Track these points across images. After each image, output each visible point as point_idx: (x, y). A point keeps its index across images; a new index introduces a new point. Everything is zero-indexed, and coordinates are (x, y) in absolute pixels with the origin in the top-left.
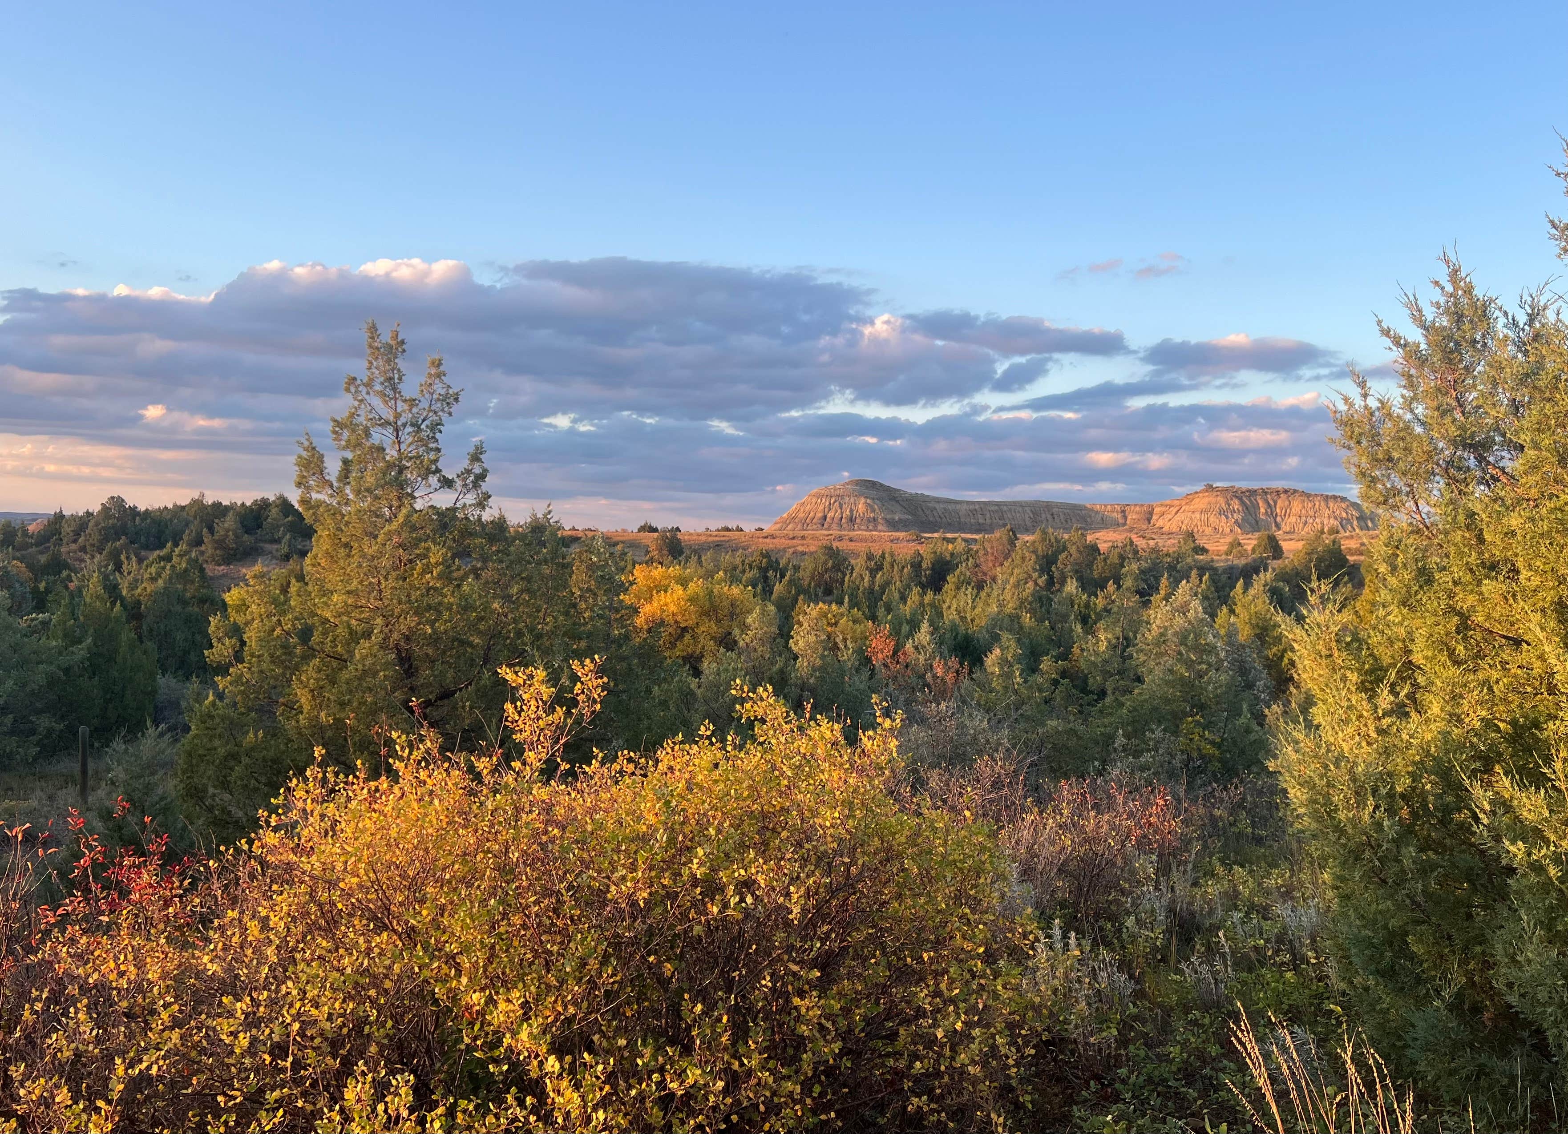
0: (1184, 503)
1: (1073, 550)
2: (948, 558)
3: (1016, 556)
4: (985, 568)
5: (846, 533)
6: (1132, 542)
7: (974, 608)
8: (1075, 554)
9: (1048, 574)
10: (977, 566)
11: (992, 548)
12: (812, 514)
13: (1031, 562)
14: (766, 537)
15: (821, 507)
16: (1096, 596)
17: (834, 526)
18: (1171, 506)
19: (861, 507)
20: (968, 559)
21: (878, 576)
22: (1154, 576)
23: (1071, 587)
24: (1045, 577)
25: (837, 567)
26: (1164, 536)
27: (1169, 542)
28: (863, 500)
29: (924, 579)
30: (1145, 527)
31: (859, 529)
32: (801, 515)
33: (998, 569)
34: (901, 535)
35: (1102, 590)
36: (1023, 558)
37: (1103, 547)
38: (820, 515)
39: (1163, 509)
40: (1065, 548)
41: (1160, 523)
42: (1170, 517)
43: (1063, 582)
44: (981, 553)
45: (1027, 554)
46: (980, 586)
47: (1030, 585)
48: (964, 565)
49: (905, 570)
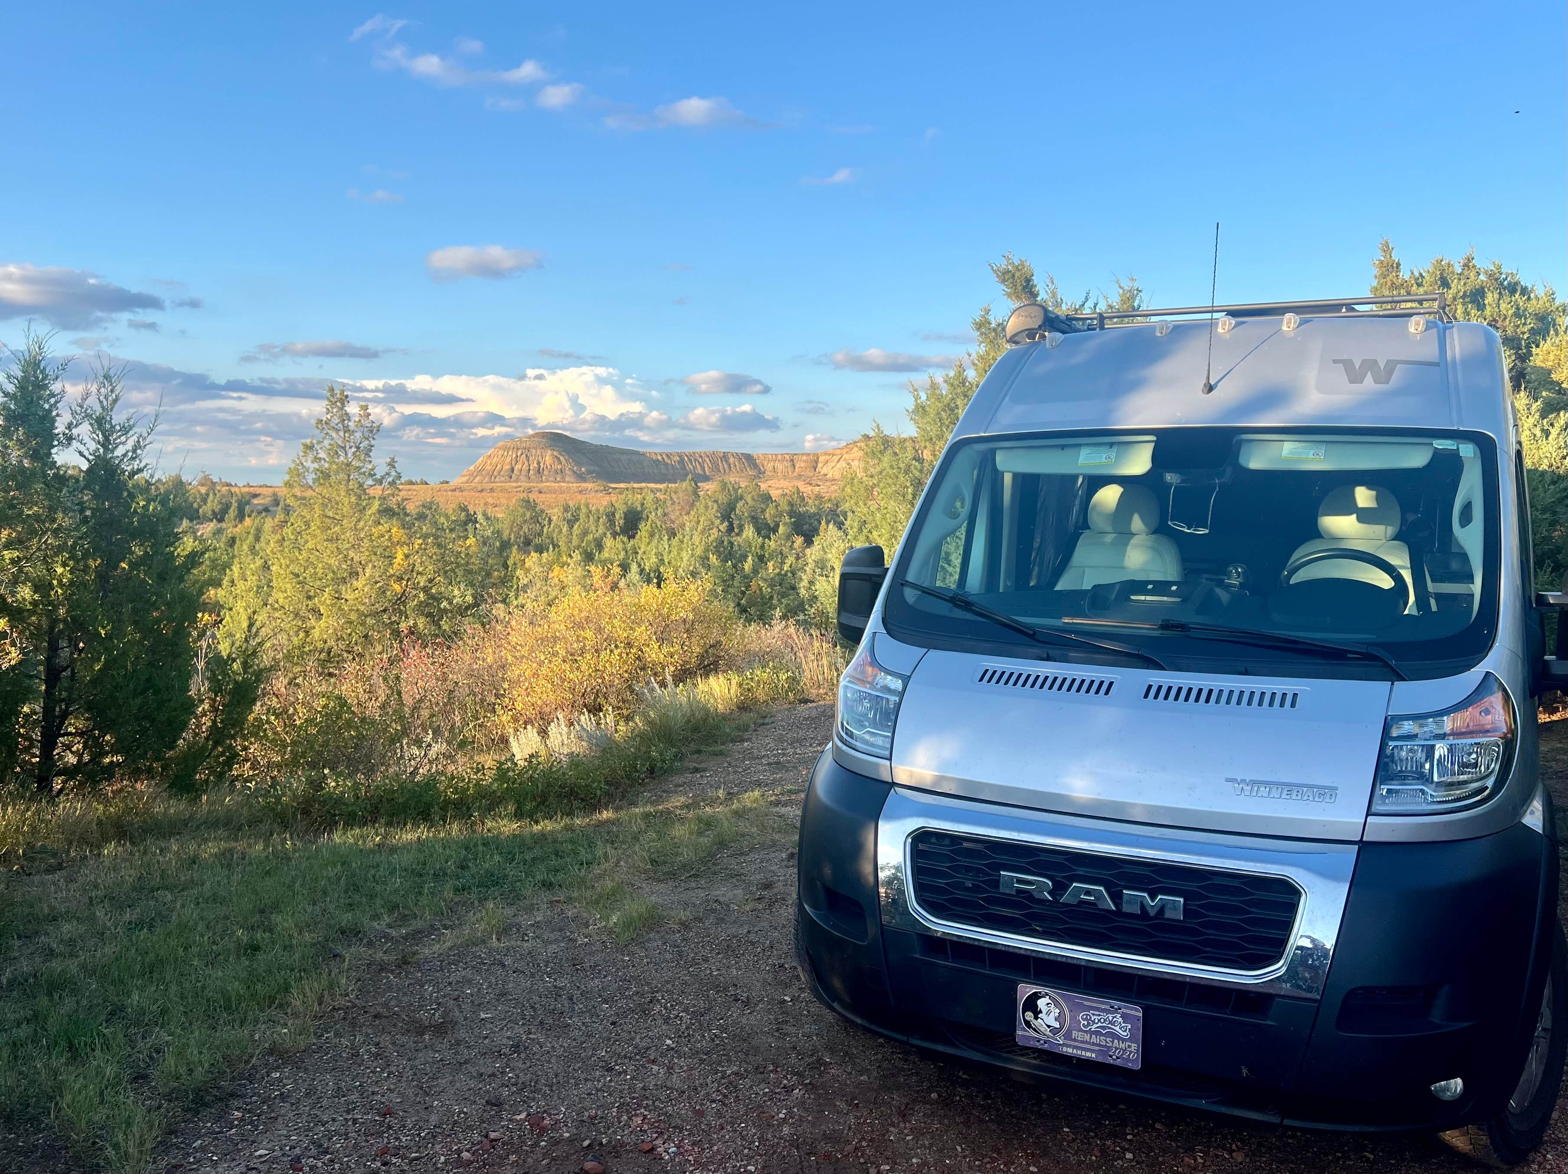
0: (845, 451)
1: (749, 499)
2: (639, 509)
3: (700, 506)
4: (673, 517)
5: (535, 485)
6: (798, 491)
7: (670, 552)
8: (750, 502)
9: (729, 521)
10: (665, 515)
11: (678, 498)
12: (499, 466)
13: (714, 510)
14: (455, 490)
15: (509, 459)
16: (770, 539)
17: (522, 478)
18: (833, 455)
19: (548, 459)
20: (657, 509)
21: (576, 527)
22: (817, 520)
23: (749, 532)
24: (726, 524)
25: (535, 519)
26: (828, 483)
27: (832, 488)
28: (549, 452)
29: (618, 528)
30: (812, 474)
31: (547, 481)
32: (488, 467)
33: (686, 518)
34: (589, 485)
35: (774, 533)
36: (707, 507)
37: (775, 494)
38: (507, 467)
39: (827, 457)
40: (741, 498)
41: (824, 471)
42: (833, 464)
43: (741, 527)
44: (669, 503)
45: (710, 504)
46: (672, 534)
47: (715, 531)
48: (653, 514)
49: (601, 520)
